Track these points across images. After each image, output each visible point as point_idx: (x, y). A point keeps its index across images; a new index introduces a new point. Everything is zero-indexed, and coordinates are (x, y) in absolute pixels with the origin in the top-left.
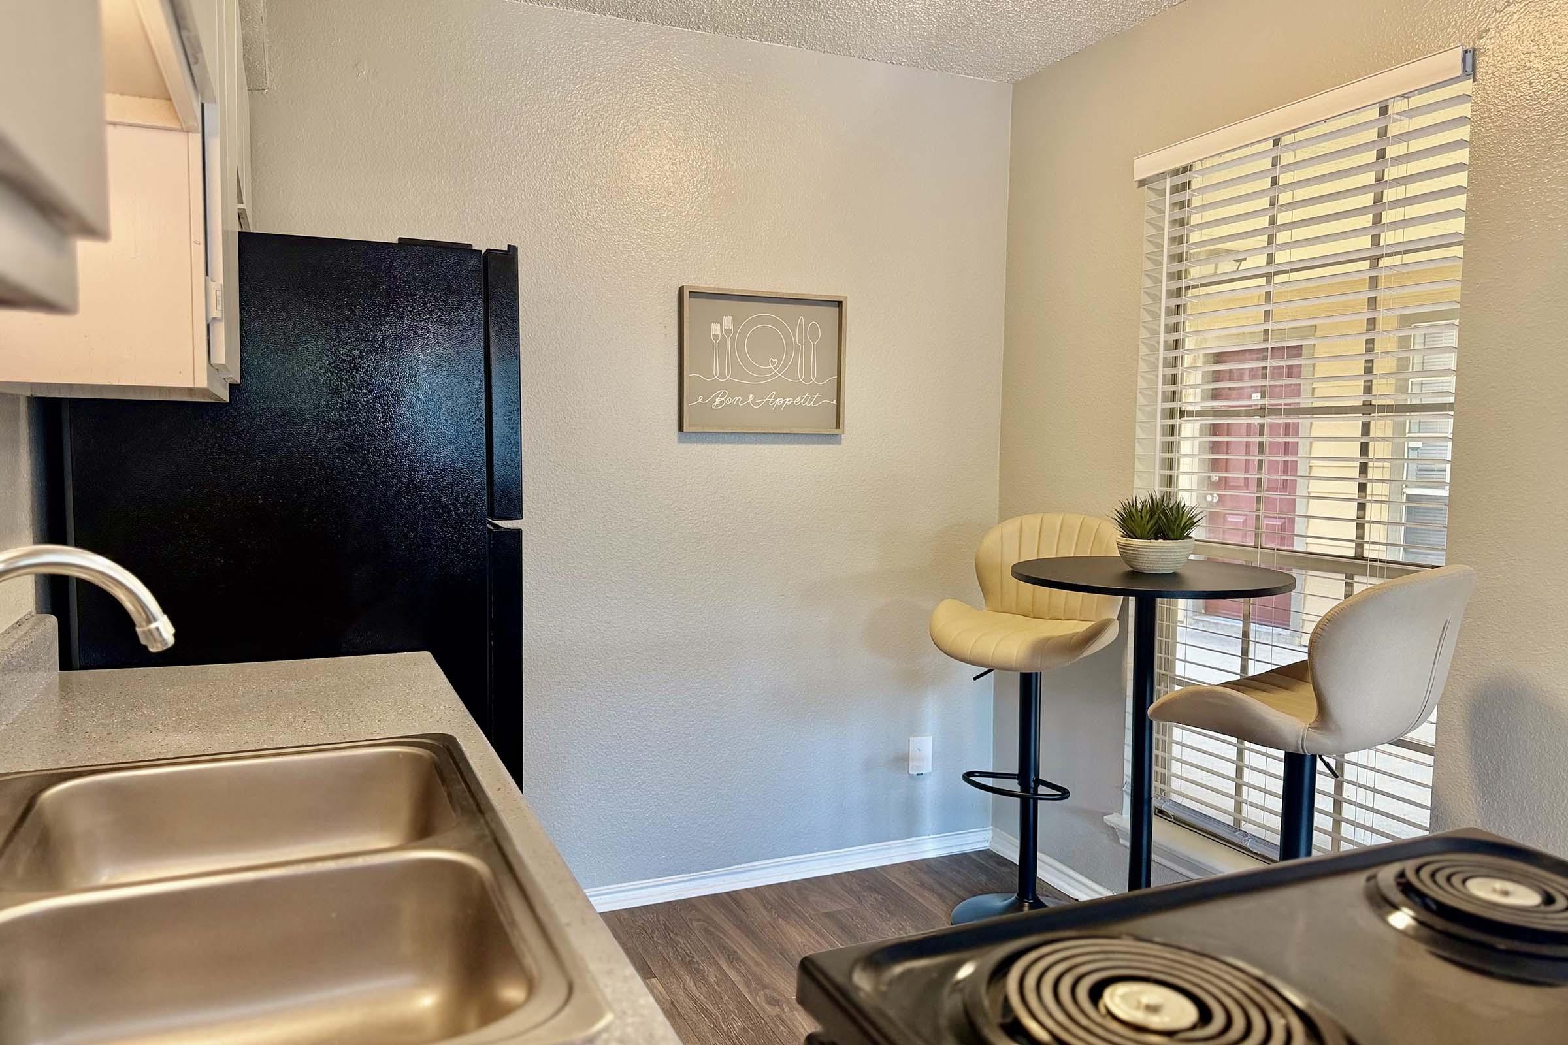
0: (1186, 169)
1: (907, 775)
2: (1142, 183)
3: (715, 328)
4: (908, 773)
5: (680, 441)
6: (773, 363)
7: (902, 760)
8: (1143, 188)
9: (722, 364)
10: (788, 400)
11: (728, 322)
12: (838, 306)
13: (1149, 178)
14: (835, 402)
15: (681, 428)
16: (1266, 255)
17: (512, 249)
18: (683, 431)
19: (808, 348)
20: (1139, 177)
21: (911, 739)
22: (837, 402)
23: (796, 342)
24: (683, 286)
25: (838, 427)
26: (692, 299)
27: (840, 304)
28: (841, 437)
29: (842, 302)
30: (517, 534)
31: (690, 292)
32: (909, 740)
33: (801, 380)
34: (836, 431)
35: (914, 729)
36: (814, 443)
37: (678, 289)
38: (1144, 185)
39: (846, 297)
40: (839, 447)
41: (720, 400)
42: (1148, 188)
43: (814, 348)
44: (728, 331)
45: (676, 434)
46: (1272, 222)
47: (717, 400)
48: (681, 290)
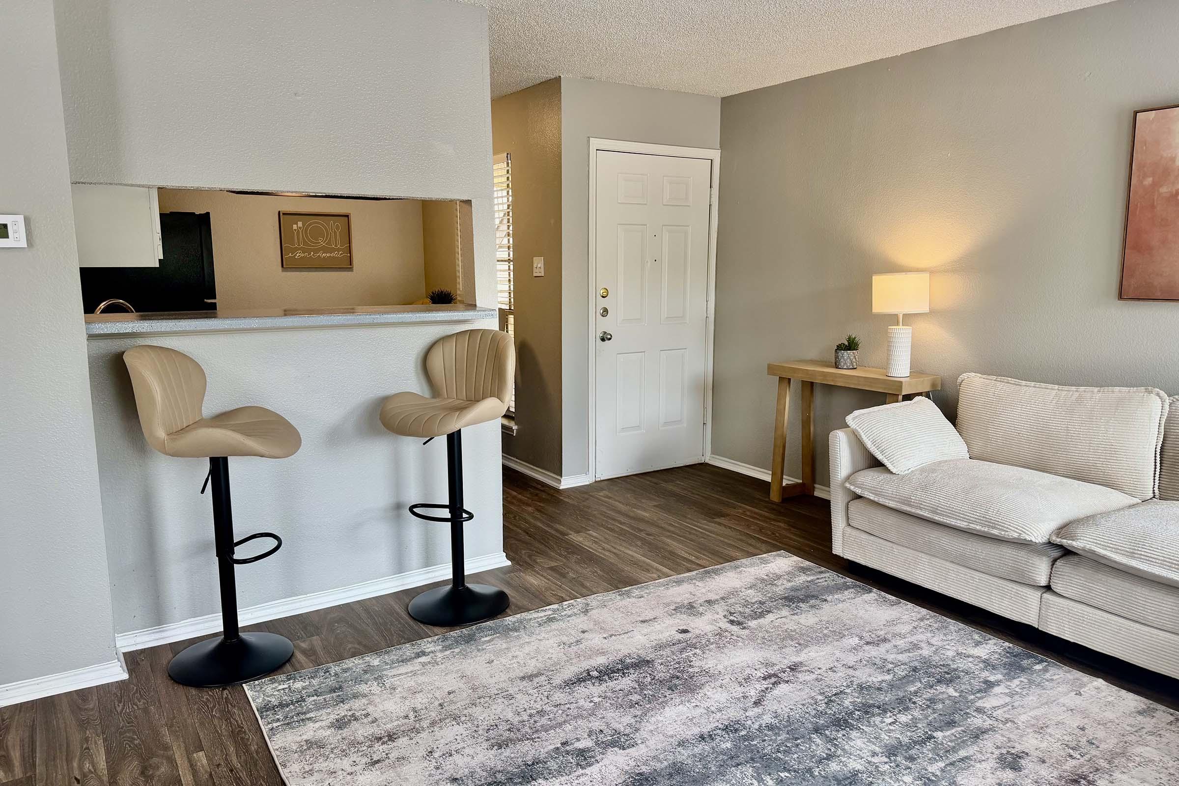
3: (295, 227)
5: (282, 271)
6: (321, 240)
9: (298, 239)
10: (328, 254)
11: (300, 224)
12: (347, 217)
14: (349, 255)
15: (282, 266)
17: (208, 214)
19: (335, 233)
23: (330, 231)
25: (351, 265)
26: (284, 216)
28: (352, 268)
29: (349, 215)
30: (216, 303)
31: (285, 213)
33: (334, 247)
36: (340, 271)
39: (351, 214)
40: (352, 272)
43: (338, 233)
44: (300, 227)
45: (281, 268)
48: (279, 212)
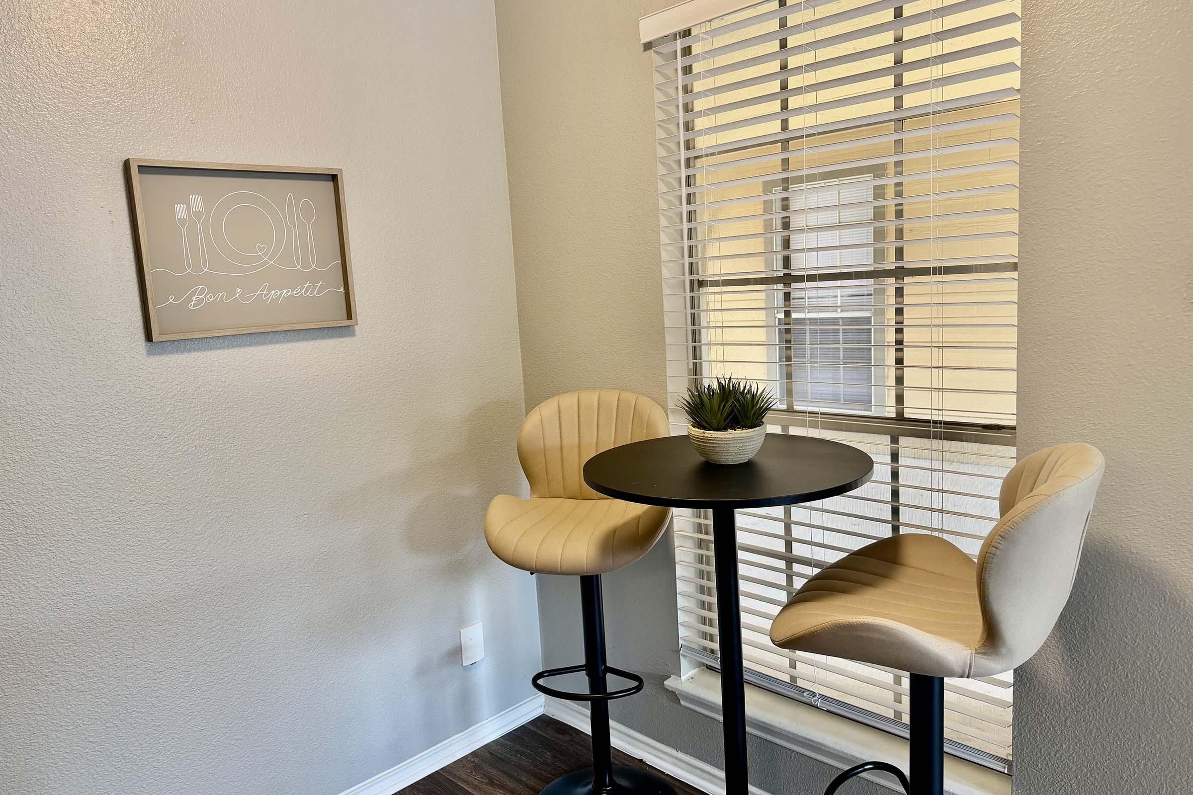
0: (687, 33)
1: (461, 667)
2: (648, 46)
3: (180, 211)
4: (462, 665)
5: (150, 353)
6: (261, 250)
7: (456, 653)
8: (649, 51)
9: (195, 253)
10: (285, 291)
11: (196, 202)
12: (333, 181)
13: (654, 41)
14: (342, 289)
15: (149, 337)
16: (780, 120)
18: (152, 341)
19: (302, 230)
20: (645, 40)
21: (462, 631)
22: (345, 290)
23: (286, 223)
24: (129, 159)
25: (349, 316)
26: (144, 176)
27: (334, 178)
28: (354, 329)
29: (337, 175)
31: (138, 166)
32: (460, 632)
33: (299, 267)
34: (348, 323)
35: (462, 621)
36: (323, 338)
37: (122, 164)
38: (651, 48)
39: (341, 169)
40: (353, 339)
41: (197, 299)
42: (655, 51)
43: (309, 229)
44: (198, 214)
45: (143, 345)
46: (784, 86)
47: (194, 299)
48: (127, 165)
